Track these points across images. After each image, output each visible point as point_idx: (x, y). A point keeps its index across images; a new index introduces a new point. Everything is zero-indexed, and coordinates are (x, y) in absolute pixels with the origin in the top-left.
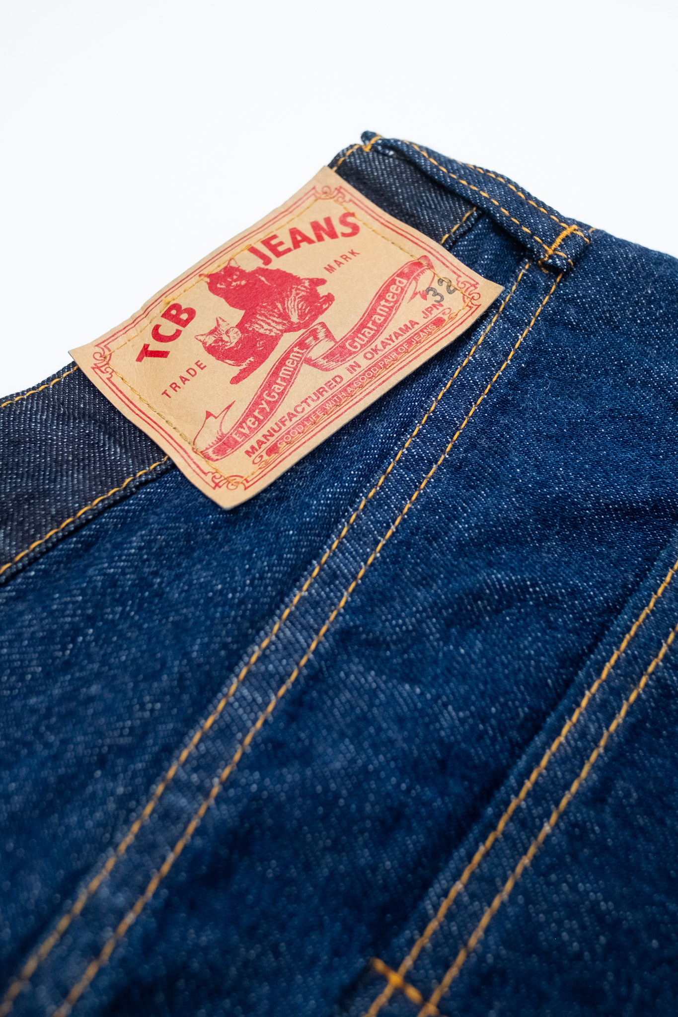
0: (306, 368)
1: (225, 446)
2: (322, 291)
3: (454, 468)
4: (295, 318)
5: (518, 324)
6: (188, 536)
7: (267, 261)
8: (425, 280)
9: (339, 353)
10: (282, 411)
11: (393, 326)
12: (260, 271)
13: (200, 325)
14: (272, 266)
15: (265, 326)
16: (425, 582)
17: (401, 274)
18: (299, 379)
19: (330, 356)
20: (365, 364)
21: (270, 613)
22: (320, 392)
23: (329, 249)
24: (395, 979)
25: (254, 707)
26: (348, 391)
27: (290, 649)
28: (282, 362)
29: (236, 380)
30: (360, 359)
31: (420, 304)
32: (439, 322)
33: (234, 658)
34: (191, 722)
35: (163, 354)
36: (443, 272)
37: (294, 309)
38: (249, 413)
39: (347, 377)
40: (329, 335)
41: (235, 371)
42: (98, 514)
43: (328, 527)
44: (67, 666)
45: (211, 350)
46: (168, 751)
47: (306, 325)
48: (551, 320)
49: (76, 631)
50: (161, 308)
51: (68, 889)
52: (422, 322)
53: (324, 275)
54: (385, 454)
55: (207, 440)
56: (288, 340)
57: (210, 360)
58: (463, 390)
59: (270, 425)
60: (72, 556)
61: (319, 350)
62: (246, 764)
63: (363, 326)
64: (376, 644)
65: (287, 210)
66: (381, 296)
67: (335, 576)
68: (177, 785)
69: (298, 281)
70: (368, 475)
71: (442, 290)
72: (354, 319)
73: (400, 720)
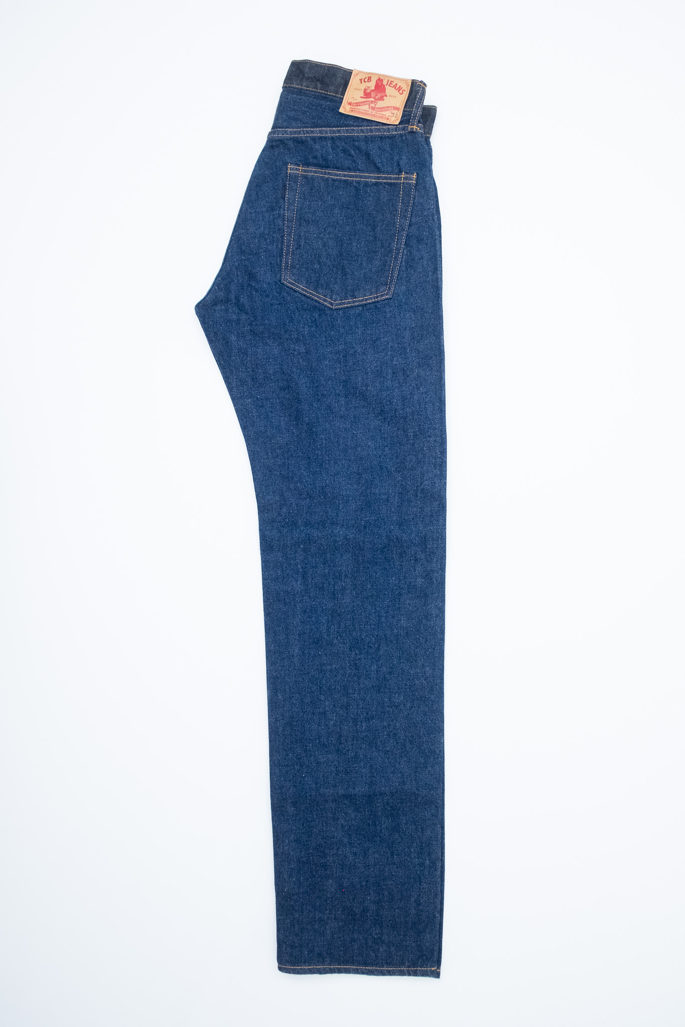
0: (368, 106)
1: (350, 104)
2: (385, 98)
3: (366, 137)
4: (377, 97)
5: (396, 131)
6: (334, 109)
7: (387, 85)
8: (395, 112)
9: (373, 108)
10: (359, 107)
11: (383, 113)
12: (384, 85)
13: (368, 84)
14: (386, 86)
15: (373, 95)
16: (346, 143)
17: (394, 107)
18: (365, 106)
19: (372, 107)
20: (373, 113)
21: (330, 127)
22: (365, 110)
23: (396, 93)
24: (301, 168)
25: (317, 133)
26: (367, 114)
27: (326, 132)
28: (367, 101)
29: (361, 97)
30: (374, 112)
31: (390, 114)
32: (388, 119)
33: (321, 127)
34: (311, 127)
35: (361, 83)
36: (398, 113)
37: (379, 95)
38: (356, 103)
39: (370, 112)
40: (376, 105)
41: (363, 96)
42: (330, 95)
43: (346, 126)
44: (309, 108)
45: (365, 89)
46: (307, 127)
47: (376, 100)
48: (401, 136)
49: (313, 105)
50: (369, 75)
51: (288, 127)
52: (387, 116)
53: (388, 95)
54: (361, 126)
55: (349, 101)
56: (372, 99)
57: (363, 90)
58: (379, 130)
59: (356, 107)
60: (322, 97)
61: (372, 105)
62: (310, 137)
63: (380, 108)
64: (334, 143)
65: (398, 79)
66: (387, 107)
67: (339, 131)
68: (303, 130)
69: (385, 93)
70: (358, 126)
71: (395, 115)
72: (381, 106)
73: (326, 151)
